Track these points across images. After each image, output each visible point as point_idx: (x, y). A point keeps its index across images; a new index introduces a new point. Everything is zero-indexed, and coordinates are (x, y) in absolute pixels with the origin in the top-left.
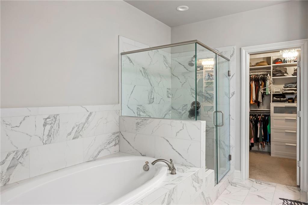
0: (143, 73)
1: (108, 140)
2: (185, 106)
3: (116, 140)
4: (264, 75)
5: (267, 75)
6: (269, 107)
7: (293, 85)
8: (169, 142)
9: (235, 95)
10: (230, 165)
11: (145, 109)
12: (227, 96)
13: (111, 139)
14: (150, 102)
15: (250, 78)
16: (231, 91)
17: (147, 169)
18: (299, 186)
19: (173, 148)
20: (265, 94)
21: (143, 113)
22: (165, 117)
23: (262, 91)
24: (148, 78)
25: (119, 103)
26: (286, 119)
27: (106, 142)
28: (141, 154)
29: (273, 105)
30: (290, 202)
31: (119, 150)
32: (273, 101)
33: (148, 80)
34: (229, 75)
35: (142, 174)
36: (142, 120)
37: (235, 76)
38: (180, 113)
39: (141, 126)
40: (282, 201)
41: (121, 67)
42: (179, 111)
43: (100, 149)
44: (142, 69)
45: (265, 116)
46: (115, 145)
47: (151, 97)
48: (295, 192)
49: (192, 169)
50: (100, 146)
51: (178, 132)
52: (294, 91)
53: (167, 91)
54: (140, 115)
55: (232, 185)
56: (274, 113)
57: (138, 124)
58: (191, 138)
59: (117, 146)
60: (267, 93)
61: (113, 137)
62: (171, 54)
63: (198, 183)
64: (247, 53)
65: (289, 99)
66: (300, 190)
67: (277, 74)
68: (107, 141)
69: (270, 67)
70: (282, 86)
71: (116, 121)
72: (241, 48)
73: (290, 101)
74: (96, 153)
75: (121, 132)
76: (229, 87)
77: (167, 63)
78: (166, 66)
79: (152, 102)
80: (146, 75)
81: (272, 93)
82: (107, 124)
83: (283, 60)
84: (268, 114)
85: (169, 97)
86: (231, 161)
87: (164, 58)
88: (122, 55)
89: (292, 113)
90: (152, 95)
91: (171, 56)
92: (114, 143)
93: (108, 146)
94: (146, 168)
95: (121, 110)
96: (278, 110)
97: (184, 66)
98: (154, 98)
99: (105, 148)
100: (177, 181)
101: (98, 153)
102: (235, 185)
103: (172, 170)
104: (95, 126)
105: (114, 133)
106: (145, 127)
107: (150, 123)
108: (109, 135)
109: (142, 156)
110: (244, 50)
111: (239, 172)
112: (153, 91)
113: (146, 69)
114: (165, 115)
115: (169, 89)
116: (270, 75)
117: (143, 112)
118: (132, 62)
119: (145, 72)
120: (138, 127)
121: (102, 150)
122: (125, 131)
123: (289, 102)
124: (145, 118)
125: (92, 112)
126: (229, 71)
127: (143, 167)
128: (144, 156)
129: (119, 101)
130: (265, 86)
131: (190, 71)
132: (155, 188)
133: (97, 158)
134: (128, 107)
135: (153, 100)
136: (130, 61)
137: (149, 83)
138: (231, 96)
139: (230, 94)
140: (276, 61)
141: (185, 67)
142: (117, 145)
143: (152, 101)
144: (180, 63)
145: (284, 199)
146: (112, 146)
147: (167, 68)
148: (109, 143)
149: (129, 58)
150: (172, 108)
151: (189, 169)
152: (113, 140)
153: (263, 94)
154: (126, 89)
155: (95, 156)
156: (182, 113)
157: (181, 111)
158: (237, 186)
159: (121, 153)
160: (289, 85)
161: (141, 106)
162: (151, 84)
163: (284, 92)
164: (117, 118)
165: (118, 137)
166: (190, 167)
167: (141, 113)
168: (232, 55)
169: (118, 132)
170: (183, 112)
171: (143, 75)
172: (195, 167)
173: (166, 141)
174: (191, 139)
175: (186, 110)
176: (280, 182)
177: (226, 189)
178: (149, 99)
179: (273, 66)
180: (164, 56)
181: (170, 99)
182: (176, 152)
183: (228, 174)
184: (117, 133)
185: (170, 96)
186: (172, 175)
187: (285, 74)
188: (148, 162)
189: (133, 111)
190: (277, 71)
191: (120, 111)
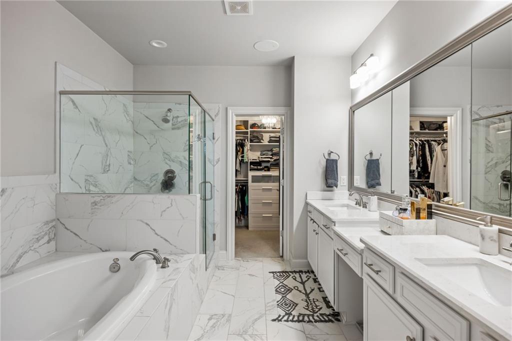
0: (95, 127)
1: (35, 235)
2: (154, 176)
3: (51, 234)
4: (242, 140)
5: (245, 140)
6: (247, 176)
7: (269, 153)
8: (149, 226)
9: (220, 162)
10: (214, 246)
11: (97, 182)
12: (211, 163)
13: (41, 233)
14: (104, 170)
15: (236, 142)
16: (216, 158)
17: (117, 268)
18: (282, 257)
19: (156, 234)
20: (243, 162)
21: (94, 188)
22: (124, 192)
23: (240, 158)
24: (102, 134)
25: (55, 172)
26: (263, 189)
27: (33, 239)
28: (101, 249)
29: (251, 174)
30: (278, 274)
31: (56, 250)
32: (250, 170)
33: (101, 138)
34: (214, 139)
35: (107, 279)
36: (103, 197)
37: (220, 140)
38: (147, 185)
39: (100, 206)
40: (272, 274)
41: (59, 113)
42: (146, 182)
43: (20, 251)
44: (93, 120)
45: (243, 186)
46: (48, 242)
47: (106, 162)
48: (279, 262)
49: (186, 257)
50: (21, 247)
51: (165, 211)
52: (269, 159)
53: (129, 155)
54: (89, 190)
55: (219, 269)
56: (252, 182)
57: (95, 203)
58: (182, 217)
59: (53, 243)
60: (245, 161)
61: (46, 229)
62: (132, 103)
63: (194, 273)
64: (234, 114)
65: (266, 167)
66: (283, 260)
67: (254, 140)
68: (34, 237)
69: (248, 132)
70: (259, 154)
71: (51, 202)
72: (227, 108)
73: (266, 169)
74: (14, 260)
75: (60, 219)
76: (214, 152)
77: (128, 115)
78: (127, 120)
79: (108, 171)
80: (99, 131)
81: (249, 161)
82: (34, 207)
83: (259, 125)
84: (245, 184)
85: (130, 163)
86: (215, 241)
87: (125, 108)
88: (62, 95)
89: (268, 182)
90: (107, 160)
91: (134, 106)
92: (46, 238)
93: (36, 245)
94: (114, 268)
95: (60, 183)
96: (256, 179)
97: (153, 121)
98: (110, 165)
99: (31, 249)
100: (175, 275)
101: (17, 260)
102: (222, 268)
103: (163, 263)
104: (12, 213)
105: (47, 222)
106: (109, 207)
107: (118, 201)
108: (37, 227)
109: (103, 251)
110: (230, 111)
111: (225, 252)
112: (109, 154)
113: (99, 121)
114: (125, 190)
115: (131, 152)
116: (248, 141)
117: (93, 186)
118: (77, 107)
119: (97, 125)
120: (95, 208)
121: (26, 252)
122: (69, 217)
123: (265, 171)
124: (108, 195)
125: (6, 189)
126: (213, 134)
127: (110, 268)
128: (106, 251)
129: (56, 169)
130: (243, 153)
131: (162, 129)
132: (150, 291)
133: (15, 268)
134: (72, 180)
135: (109, 167)
136: (75, 107)
137: (103, 142)
138: (215, 163)
139: (215, 161)
140: (253, 126)
141: (154, 124)
142: (51, 241)
143: (108, 169)
144: (147, 117)
145: (273, 272)
146: (44, 244)
147: (128, 122)
148: (38, 240)
149: (73, 101)
150: (135, 179)
151: (182, 257)
152: (46, 234)
153: (241, 161)
154: (68, 149)
155: (12, 266)
156: (150, 186)
157: (149, 183)
158: (225, 269)
159: (60, 253)
160: (265, 152)
161: (91, 176)
162: (106, 144)
163: (261, 159)
164: (53, 196)
165: (55, 227)
166: (182, 255)
167: (92, 188)
168: (217, 114)
169: (54, 220)
170: (152, 184)
171: (94, 130)
172: (188, 253)
173: (145, 225)
174: (184, 218)
175: (157, 181)
176: (265, 256)
177: (213, 275)
178: (103, 167)
179: (250, 132)
180: (124, 104)
181: (131, 167)
182: (162, 237)
183: (214, 257)
184: (52, 221)
185: (132, 162)
186: (164, 269)
187: (262, 141)
188: (117, 259)
189: (79, 185)
190: (254, 137)
191: (58, 185)
